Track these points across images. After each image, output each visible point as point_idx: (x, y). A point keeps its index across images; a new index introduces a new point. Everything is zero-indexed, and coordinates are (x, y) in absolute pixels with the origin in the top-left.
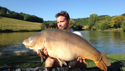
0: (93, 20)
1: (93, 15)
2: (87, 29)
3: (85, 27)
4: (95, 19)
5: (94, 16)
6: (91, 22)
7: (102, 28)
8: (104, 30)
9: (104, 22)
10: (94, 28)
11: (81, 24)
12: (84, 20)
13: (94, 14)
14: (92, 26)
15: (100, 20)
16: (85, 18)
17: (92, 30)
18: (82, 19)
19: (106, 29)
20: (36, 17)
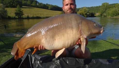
0: (104, 8)
1: (104, 3)
2: (98, 16)
3: (97, 14)
4: (106, 7)
5: (106, 4)
6: (102, 9)
7: (112, 15)
8: (113, 17)
9: (114, 9)
10: (104, 15)
11: (93, 12)
12: (96, 8)
13: (106, 3)
14: (103, 13)
15: (110, 8)
16: (98, 7)
17: (103, 16)
18: (95, 7)
19: (115, 16)
20: (57, 7)
